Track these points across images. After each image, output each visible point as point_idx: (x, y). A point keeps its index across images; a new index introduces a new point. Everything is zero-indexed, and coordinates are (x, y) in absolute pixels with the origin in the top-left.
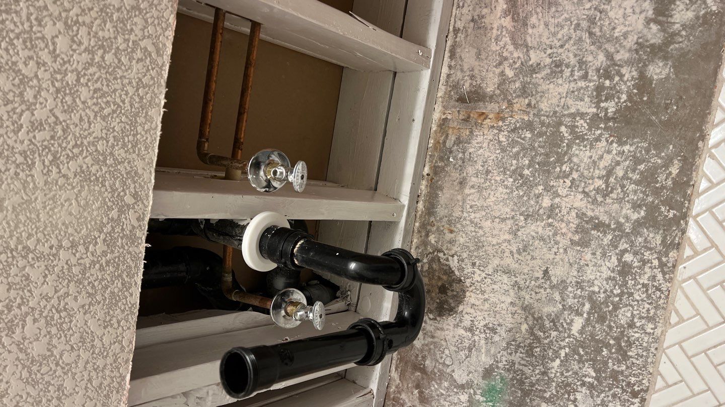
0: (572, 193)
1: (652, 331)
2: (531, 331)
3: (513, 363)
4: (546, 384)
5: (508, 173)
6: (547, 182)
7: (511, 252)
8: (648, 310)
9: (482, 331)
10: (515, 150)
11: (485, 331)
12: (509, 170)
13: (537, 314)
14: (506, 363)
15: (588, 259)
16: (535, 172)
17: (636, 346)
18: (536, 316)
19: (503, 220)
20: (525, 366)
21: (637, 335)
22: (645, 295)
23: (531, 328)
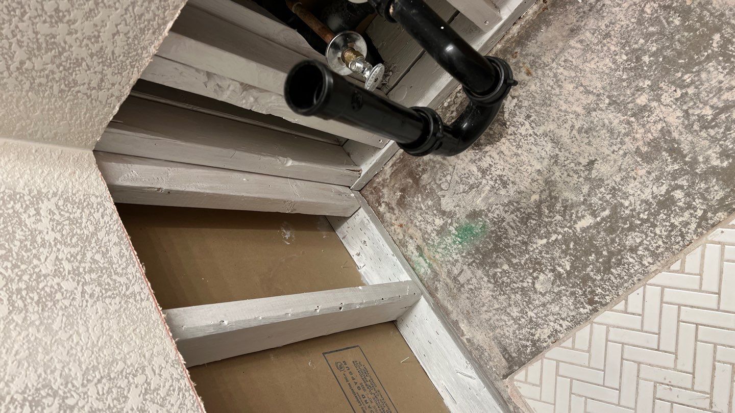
0: (674, 106)
1: (647, 264)
2: (539, 204)
3: (503, 220)
4: (521, 252)
5: (627, 48)
6: (658, 81)
7: (573, 127)
8: (659, 247)
9: (494, 179)
10: (652, 29)
11: (496, 180)
12: (630, 46)
13: (555, 193)
14: (497, 217)
15: (640, 175)
16: (655, 63)
17: (624, 268)
18: (553, 194)
19: (588, 92)
20: (512, 228)
21: (631, 260)
22: (666, 233)
23: (541, 202)
